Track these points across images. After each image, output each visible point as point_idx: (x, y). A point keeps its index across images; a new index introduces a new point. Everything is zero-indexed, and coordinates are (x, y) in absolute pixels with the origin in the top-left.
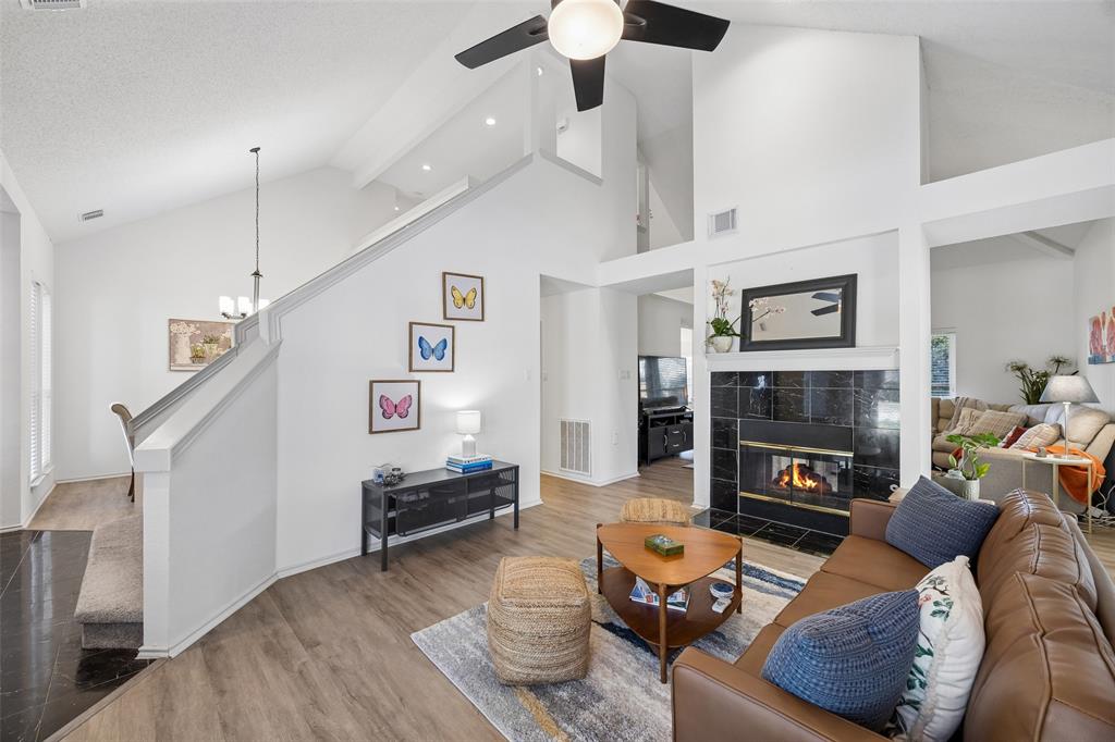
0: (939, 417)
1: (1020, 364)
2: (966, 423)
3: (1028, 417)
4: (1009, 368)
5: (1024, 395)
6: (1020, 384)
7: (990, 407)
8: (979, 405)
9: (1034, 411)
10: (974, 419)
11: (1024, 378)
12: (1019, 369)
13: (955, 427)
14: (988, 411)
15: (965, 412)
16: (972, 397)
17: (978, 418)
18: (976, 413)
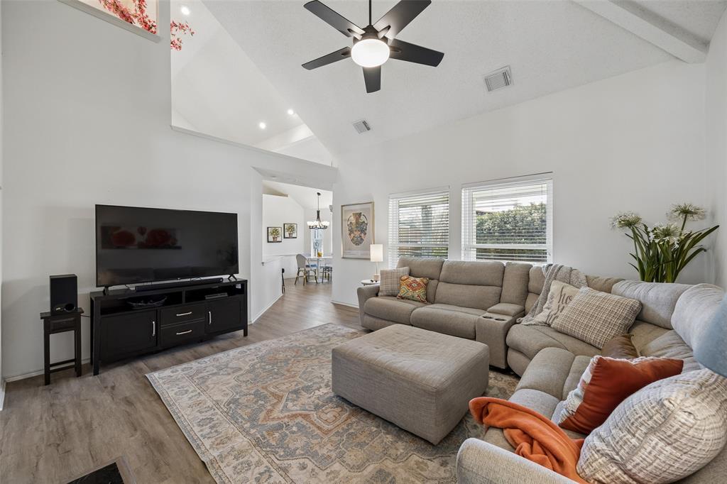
0: (528, 292)
1: (631, 218)
2: (554, 305)
3: (642, 305)
4: (617, 224)
5: (636, 264)
6: (631, 246)
7: (589, 282)
8: (573, 277)
9: (652, 294)
10: (565, 299)
11: (636, 237)
12: (630, 224)
13: (541, 310)
14: (584, 289)
15: (555, 287)
16: (567, 264)
17: (570, 298)
18: (569, 289)
